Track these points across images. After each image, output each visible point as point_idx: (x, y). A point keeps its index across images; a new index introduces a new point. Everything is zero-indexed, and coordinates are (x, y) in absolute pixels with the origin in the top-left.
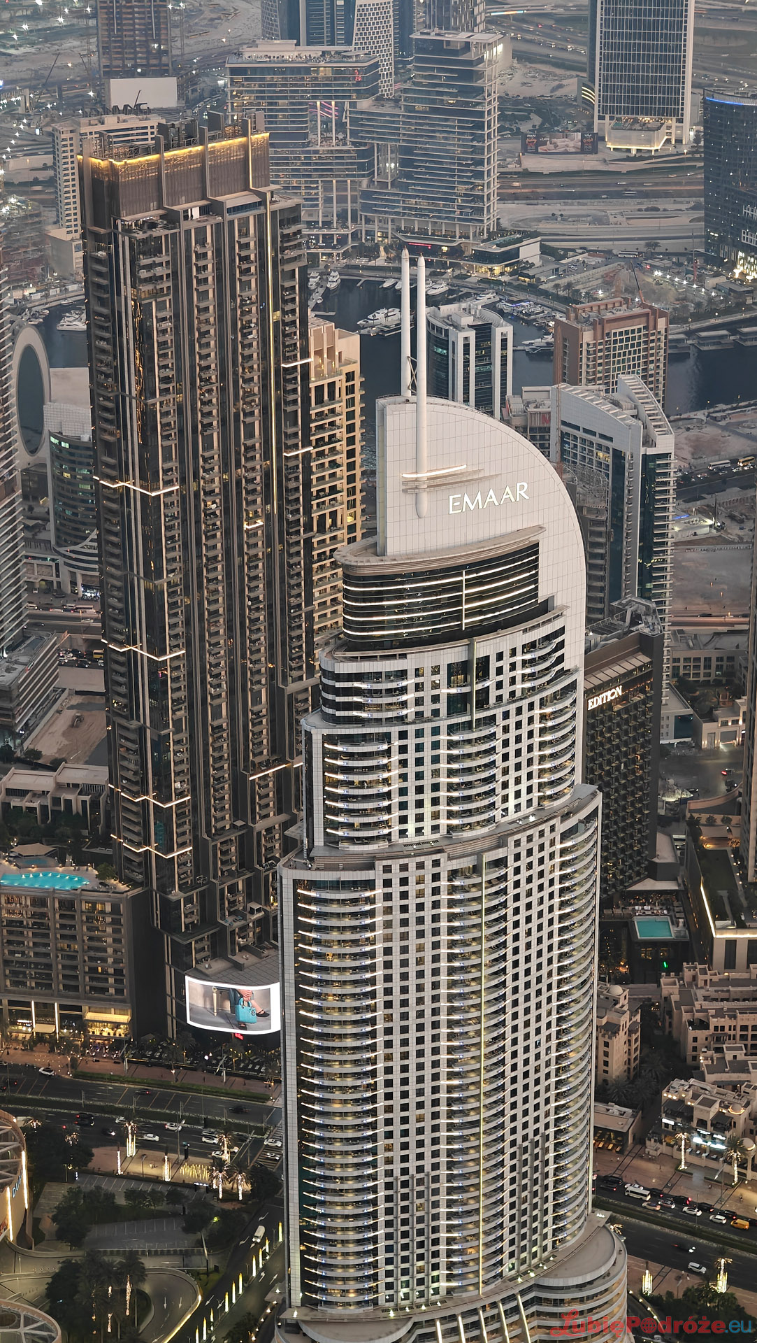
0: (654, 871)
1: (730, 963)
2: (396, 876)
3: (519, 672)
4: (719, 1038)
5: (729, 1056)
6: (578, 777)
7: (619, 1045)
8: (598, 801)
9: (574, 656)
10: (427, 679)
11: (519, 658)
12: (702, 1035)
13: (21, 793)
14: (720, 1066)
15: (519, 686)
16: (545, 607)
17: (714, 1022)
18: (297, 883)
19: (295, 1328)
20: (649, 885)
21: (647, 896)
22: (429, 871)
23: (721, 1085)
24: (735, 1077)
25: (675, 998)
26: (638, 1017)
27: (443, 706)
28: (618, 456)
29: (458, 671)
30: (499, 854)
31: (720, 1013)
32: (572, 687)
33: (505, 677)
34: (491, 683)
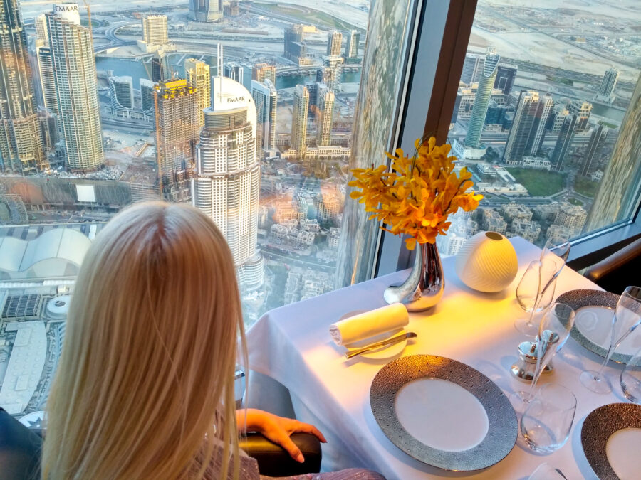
2: (216, 180)
3: (242, 138)
6: (255, 160)
8: (259, 166)
9: (254, 135)
10: (223, 138)
11: (242, 135)
12: (280, 216)
15: (242, 141)
16: (248, 124)
18: (195, 181)
22: (223, 179)
23: (283, 226)
25: (275, 208)
26: (267, 212)
27: (226, 144)
28: (265, 96)
31: (283, 211)
34: (236, 140)
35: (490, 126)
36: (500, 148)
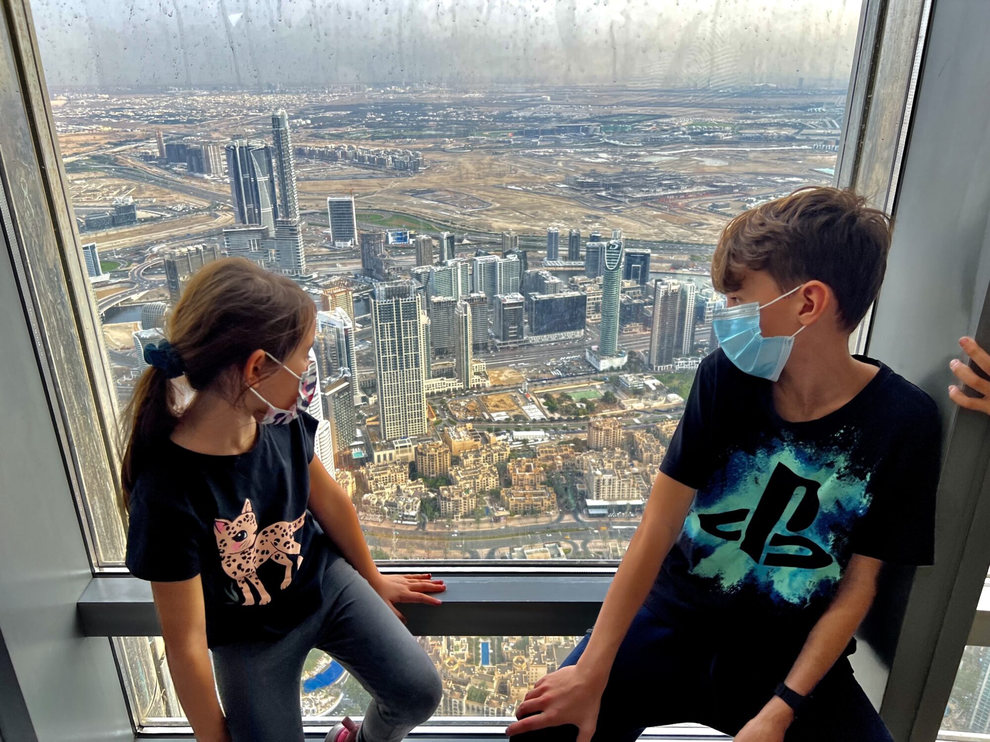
0: (356, 439)
4: (377, 482)
5: (379, 486)
7: (350, 488)
12: (372, 481)
17: (375, 478)
20: (356, 443)
21: (355, 446)
23: (377, 494)
24: (381, 491)
25: (364, 473)
26: (354, 479)
28: (338, 330)
31: (376, 475)
35: (628, 326)
36: (644, 352)
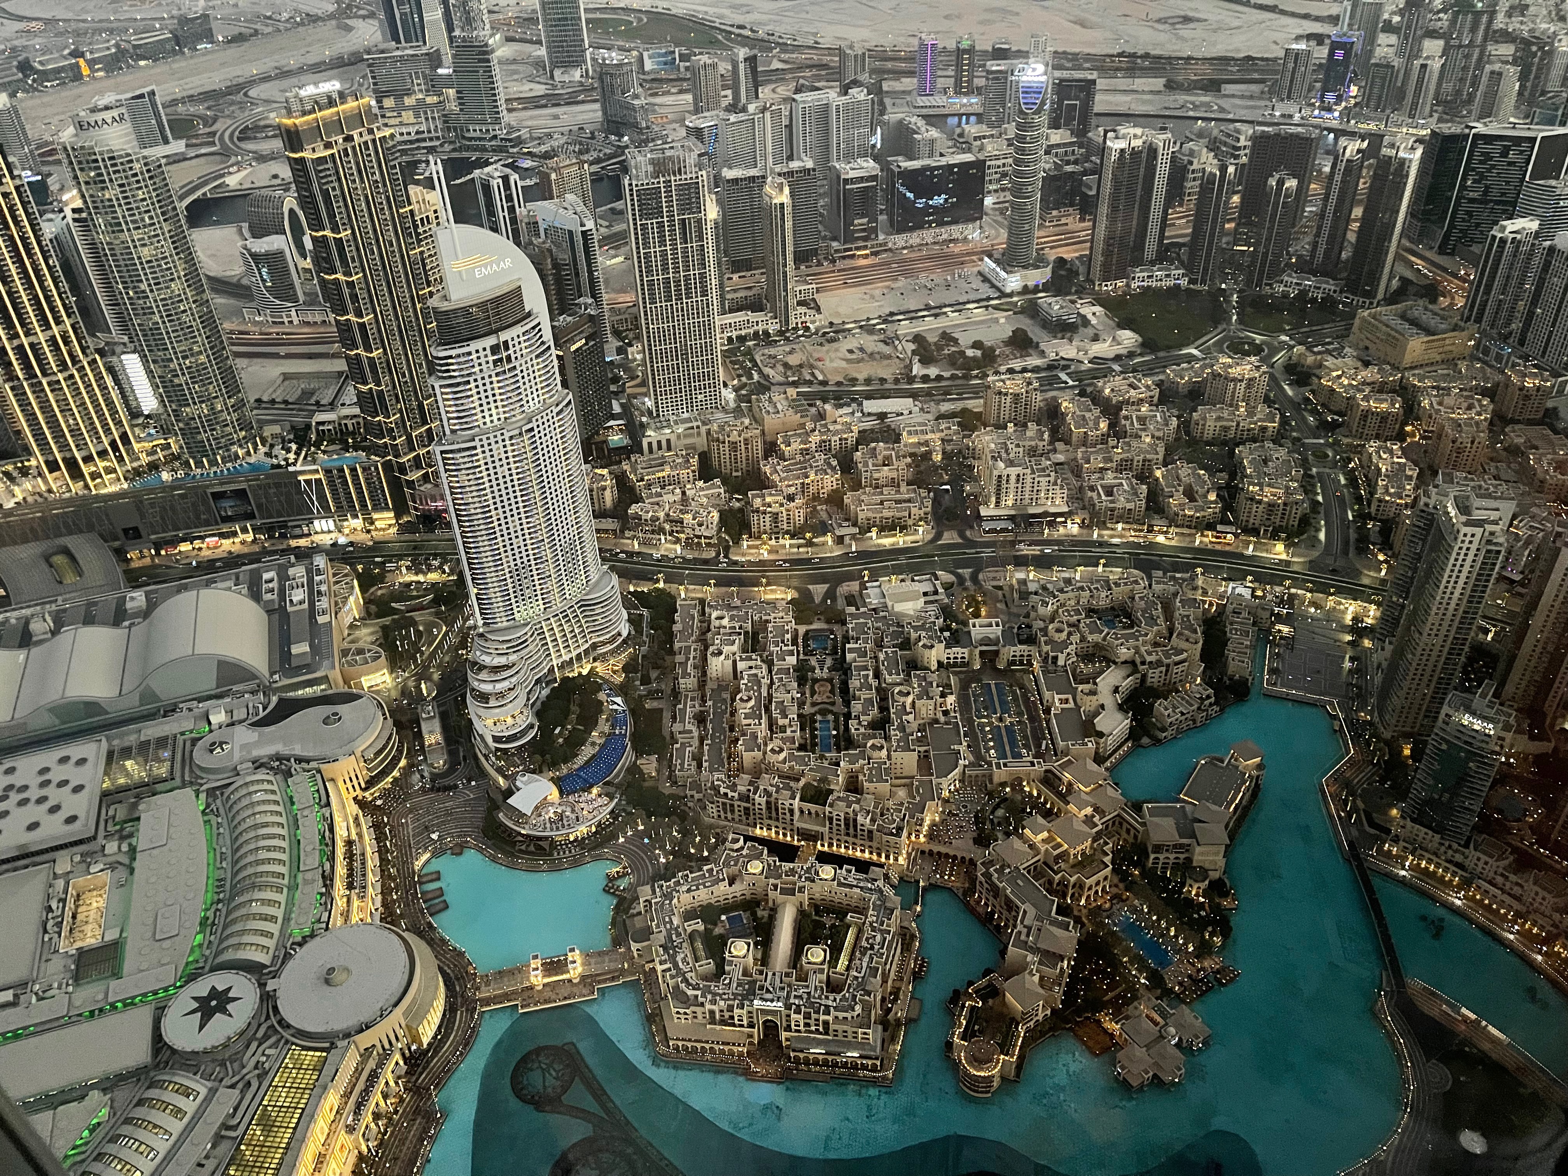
0: (614, 417)
1: (651, 451)
2: (485, 442)
3: (523, 345)
4: (649, 486)
5: (653, 491)
6: (559, 387)
7: (608, 494)
8: (570, 396)
9: (548, 335)
10: (482, 354)
11: (522, 339)
12: (641, 484)
13: (323, 423)
14: (650, 496)
15: (524, 351)
16: (529, 314)
17: (646, 478)
18: (442, 452)
19: (481, 635)
21: (611, 428)
22: (499, 438)
23: (651, 504)
24: (657, 499)
25: (629, 470)
26: (614, 481)
27: (491, 365)
28: (570, 232)
29: (495, 349)
30: (529, 426)
31: (648, 474)
32: (549, 348)
33: (517, 348)
34: (511, 352)
35: (1055, 213)
36: (1080, 258)
